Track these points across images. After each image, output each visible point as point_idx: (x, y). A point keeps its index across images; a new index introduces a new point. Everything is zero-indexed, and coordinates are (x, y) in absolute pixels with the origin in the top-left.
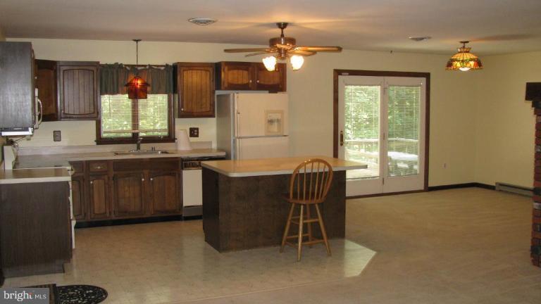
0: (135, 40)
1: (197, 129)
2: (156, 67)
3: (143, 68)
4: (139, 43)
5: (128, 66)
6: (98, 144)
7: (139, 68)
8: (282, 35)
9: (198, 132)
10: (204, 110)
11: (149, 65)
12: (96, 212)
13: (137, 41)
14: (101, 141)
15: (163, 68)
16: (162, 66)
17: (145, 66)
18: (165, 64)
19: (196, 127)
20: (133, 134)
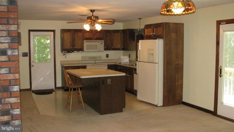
6: (136, 60)
13: (140, 19)
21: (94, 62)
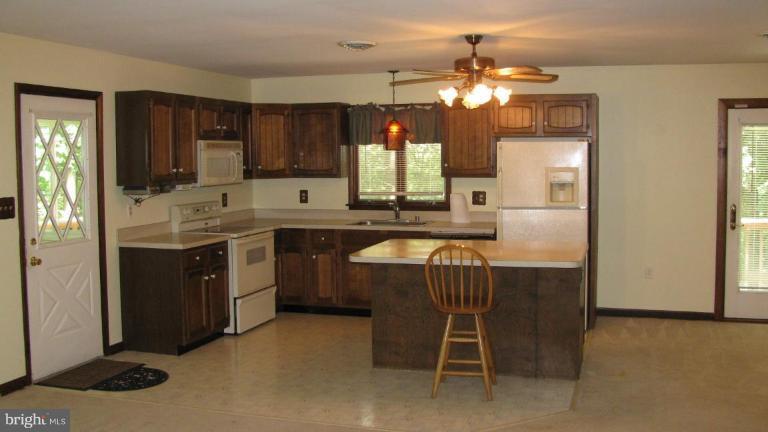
0: (390, 72)
1: (484, 193)
2: (419, 107)
3: (403, 108)
4: (396, 74)
5: (382, 106)
6: (350, 209)
7: (397, 109)
8: (474, 55)
9: (485, 199)
10: (479, 166)
11: (412, 105)
12: (321, 295)
13: (393, 72)
14: (356, 204)
15: (428, 108)
16: (428, 105)
17: (406, 105)
18: (433, 102)
19: (481, 190)
20: (398, 197)
21: (202, 225)
